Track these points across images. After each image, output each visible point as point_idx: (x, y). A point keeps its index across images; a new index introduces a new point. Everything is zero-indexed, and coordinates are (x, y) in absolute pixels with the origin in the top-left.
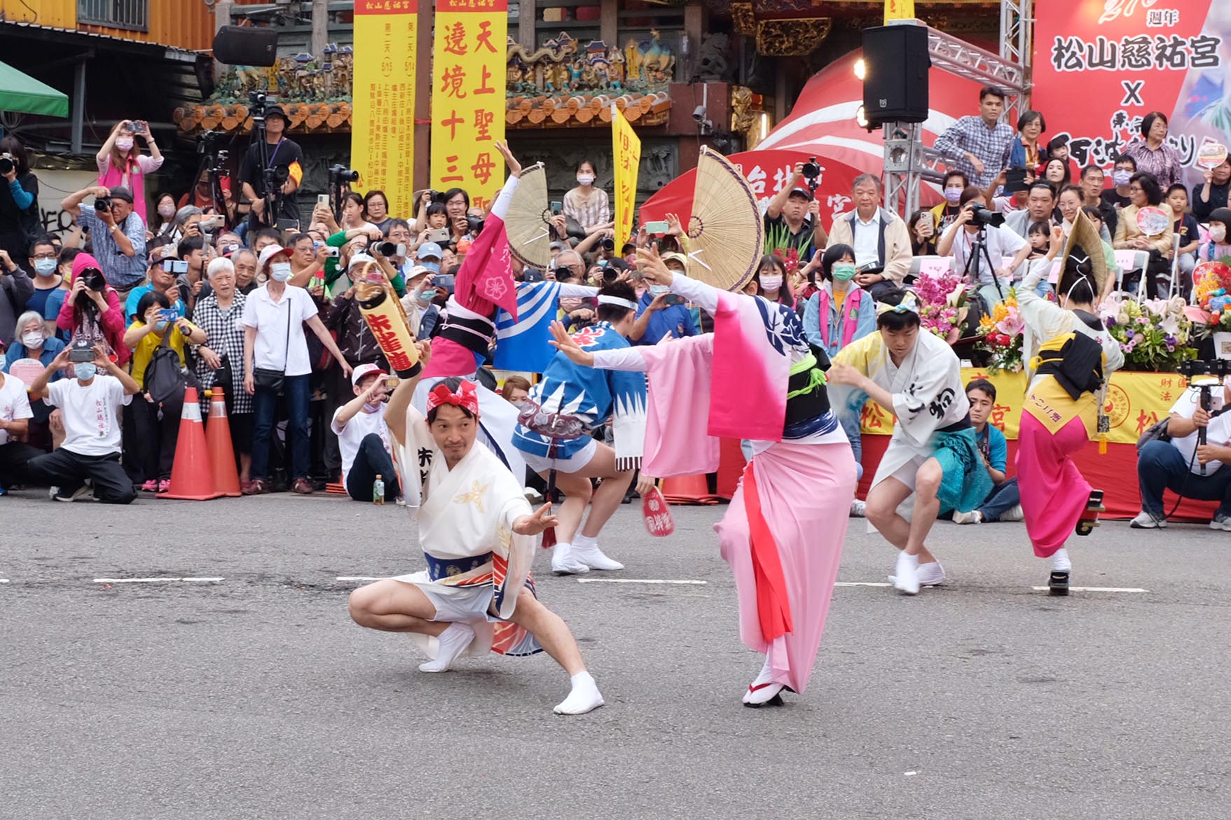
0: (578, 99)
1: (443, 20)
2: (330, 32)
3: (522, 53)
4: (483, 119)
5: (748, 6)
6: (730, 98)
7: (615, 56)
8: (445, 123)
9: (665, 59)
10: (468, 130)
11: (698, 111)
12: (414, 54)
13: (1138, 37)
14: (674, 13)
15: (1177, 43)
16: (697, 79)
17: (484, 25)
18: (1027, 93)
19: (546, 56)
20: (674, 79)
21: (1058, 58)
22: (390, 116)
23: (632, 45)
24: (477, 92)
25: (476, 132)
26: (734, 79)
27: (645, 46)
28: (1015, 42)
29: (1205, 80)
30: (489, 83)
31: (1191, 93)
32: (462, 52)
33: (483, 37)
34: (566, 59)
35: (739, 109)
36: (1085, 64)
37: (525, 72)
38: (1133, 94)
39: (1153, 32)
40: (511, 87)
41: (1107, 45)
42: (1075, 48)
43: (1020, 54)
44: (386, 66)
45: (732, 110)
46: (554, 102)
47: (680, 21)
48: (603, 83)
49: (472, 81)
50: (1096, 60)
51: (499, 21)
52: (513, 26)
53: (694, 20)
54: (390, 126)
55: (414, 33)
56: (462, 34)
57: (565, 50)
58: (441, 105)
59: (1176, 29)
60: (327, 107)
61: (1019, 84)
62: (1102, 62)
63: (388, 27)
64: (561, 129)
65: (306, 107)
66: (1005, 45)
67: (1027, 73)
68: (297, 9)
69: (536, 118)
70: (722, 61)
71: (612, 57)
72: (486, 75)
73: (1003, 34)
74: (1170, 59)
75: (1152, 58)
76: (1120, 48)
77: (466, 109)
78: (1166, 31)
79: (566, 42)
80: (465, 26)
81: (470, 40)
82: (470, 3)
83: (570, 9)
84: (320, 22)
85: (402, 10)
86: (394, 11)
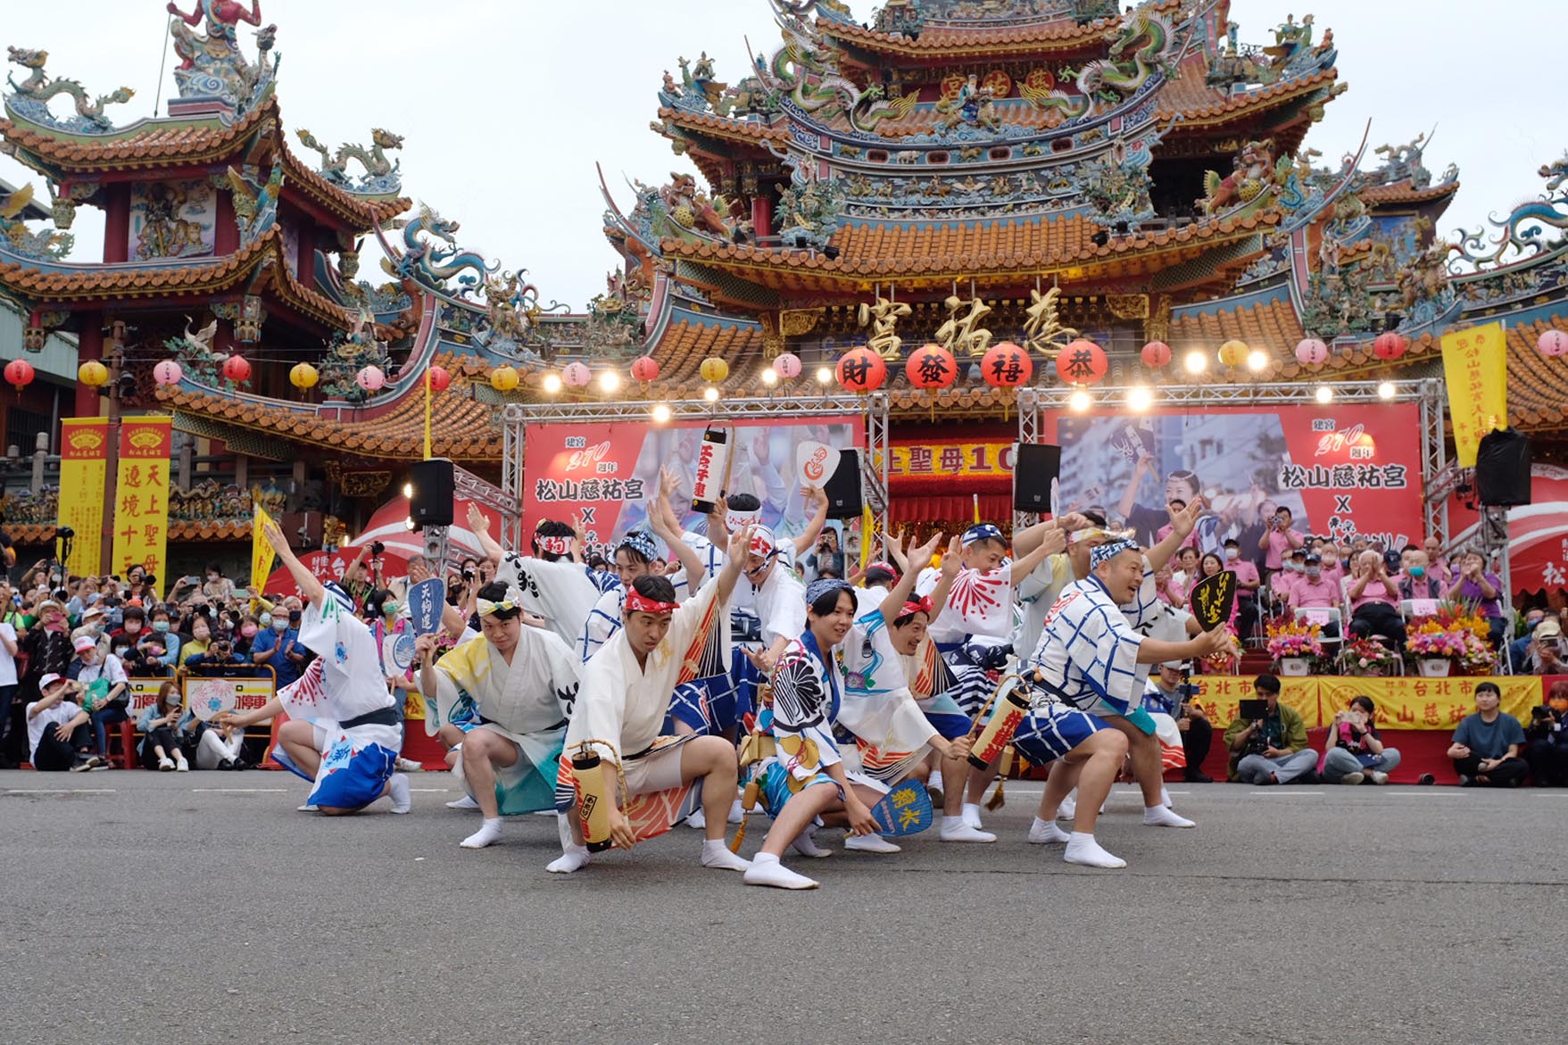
0: (219, 522)
1: (124, 464)
2: (45, 477)
3: (181, 492)
4: (151, 531)
5: (336, 463)
6: (323, 523)
7: (246, 494)
8: (124, 534)
9: (279, 497)
10: (140, 539)
11: (301, 530)
12: (103, 486)
13: (591, 480)
14: (286, 467)
15: (616, 484)
16: (300, 510)
17: (154, 467)
18: (519, 516)
19: (198, 494)
20: (285, 509)
21: (540, 494)
22: (84, 529)
23: (257, 487)
24: (147, 513)
25: (146, 540)
26: (326, 511)
27: (265, 488)
28: (512, 483)
29: (634, 507)
30: (156, 507)
31: (625, 514)
32: (137, 485)
33: (153, 476)
34: (211, 496)
35: (329, 530)
36: (557, 497)
37: (182, 505)
38: (588, 515)
39: (600, 476)
40: (172, 514)
41: (571, 485)
42: (550, 487)
43: (515, 490)
44: (83, 495)
45: (324, 531)
46: (202, 524)
47: (290, 472)
48: (237, 512)
49: (144, 505)
50: (564, 494)
51: (164, 465)
52: (174, 474)
53: (299, 472)
54: (84, 536)
55: (104, 472)
56: (138, 474)
57: (210, 490)
58: (121, 521)
59: (616, 474)
60: (41, 527)
61: (514, 509)
62: (568, 496)
63: (85, 468)
64: (206, 542)
65: (25, 527)
66: (506, 485)
67: (520, 504)
68: (22, 460)
69: (189, 534)
70: (318, 498)
71: (243, 495)
72: (154, 501)
73: (504, 478)
74: (612, 494)
75: (600, 493)
76: (580, 487)
77: (139, 524)
78: (609, 476)
79: (211, 485)
80: (141, 469)
81: (143, 477)
82: (144, 453)
83: (214, 462)
84: (38, 470)
85: (95, 457)
86: (90, 458)
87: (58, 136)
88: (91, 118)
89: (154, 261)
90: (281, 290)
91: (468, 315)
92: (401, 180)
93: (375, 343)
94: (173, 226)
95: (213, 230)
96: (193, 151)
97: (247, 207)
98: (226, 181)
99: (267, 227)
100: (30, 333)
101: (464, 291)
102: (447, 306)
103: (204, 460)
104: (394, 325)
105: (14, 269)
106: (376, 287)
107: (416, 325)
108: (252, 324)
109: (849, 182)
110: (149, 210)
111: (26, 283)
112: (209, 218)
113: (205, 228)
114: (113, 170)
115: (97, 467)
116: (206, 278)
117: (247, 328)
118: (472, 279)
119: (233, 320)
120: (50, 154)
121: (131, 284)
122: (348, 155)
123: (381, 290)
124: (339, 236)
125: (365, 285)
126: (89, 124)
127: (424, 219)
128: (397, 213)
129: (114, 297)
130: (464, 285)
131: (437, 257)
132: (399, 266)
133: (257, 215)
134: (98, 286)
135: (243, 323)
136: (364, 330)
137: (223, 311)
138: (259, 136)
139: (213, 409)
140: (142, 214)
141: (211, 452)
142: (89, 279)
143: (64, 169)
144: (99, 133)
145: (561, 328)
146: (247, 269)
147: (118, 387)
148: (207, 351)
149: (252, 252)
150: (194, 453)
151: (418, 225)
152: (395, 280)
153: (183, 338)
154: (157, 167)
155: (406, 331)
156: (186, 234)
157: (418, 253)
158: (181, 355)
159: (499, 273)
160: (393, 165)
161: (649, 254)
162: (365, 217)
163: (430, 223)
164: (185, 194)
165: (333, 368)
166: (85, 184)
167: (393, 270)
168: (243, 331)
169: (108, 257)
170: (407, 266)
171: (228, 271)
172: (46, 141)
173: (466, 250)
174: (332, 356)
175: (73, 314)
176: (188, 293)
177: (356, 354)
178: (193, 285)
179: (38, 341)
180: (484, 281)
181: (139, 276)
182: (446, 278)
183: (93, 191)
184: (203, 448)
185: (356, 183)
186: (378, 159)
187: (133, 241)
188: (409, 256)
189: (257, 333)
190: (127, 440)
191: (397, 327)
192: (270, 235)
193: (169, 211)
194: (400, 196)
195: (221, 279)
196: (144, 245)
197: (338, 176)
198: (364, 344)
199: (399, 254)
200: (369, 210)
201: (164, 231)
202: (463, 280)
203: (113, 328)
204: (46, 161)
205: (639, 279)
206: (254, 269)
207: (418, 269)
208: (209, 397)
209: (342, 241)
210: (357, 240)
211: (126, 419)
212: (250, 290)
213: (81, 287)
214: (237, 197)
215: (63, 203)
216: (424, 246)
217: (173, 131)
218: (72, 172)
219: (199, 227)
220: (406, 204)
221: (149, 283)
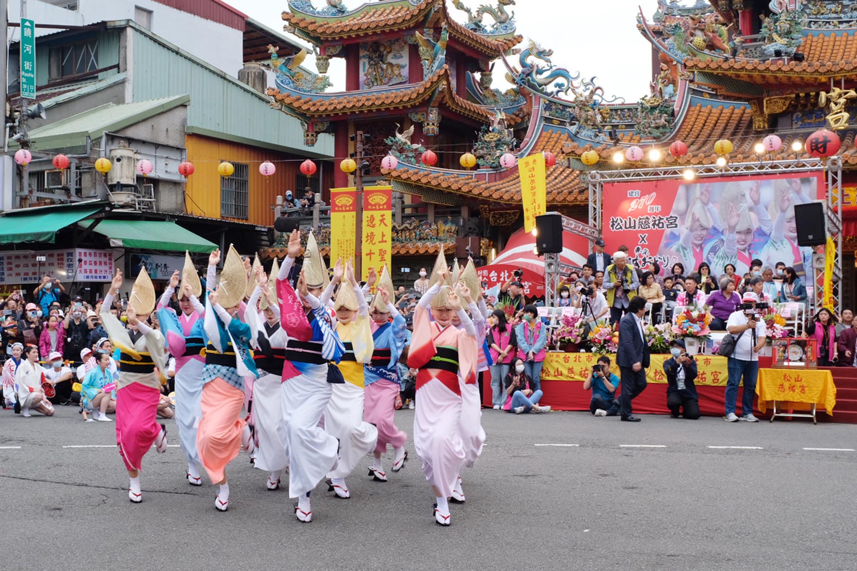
0: (419, 244)
1: (366, 214)
2: (320, 219)
3: (397, 226)
4: (382, 253)
5: (486, 206)
6: (480, 243)
7: (434, 227)
8: (367, 254)
9: (454, 228)
10: (376, 257)
11: (467, 248)
12: (354, 227)
13: (645, 217)
14: (457, 210)
15: (660, 219)
16: (466, 235)
17: (383, 215)
19: (406, 227)
20: (457, 235)
21: (612, 226)
22: (345, 252)
23: (440, 222)
24: (380, 242)
25: (379, 258)
26: (481, 235)
27: (446, 223)
28: (595, 220)
29: (672, 233)
30: (385, 239)
31: (667, 238)
32: (373, 226)
33: (382, 221)
34: (414, 228)
35: (483, 247)
36: (624, 228)
37: (398, 233)
38: (643, 239)
39: (650, 215)
40: (393, 240)
41: (632, 220)
42: (619, 221)
43: (597, 224)
44: (344, 233)
45: (481, 247)
46: (410, 245)
47: (460, 212)
48: (429, 237)
49: (378, 238)
50: (628, 226)
51: (388, 214)
52: (393, 215)
53: (465, 212)
54: (345, 256)
55: (355, 219)
56: (374, 219)
57: (414, 224)
58: (365, 248)
59: (660, 213)
61: (597, 236)
62: (630, 227)
63: (344, 217)
64: (413, 256)
66: (591, 221)
67: (600, 232)
69: (403, 252)
70: (477, 228)
71: (433, 227)
72: (383, 236)
73: (590, 216)
74: (658, 225)
75: (651, 225)
76: (637, 221)
77: (376, 249)
78: (656, 214)
79: (414, 221)
80: (375, 216)
81: (377, 221)
82: (376, 207)
83: (415, 208)
84: (316, 215)
85: (349, 211)
86: (346, 211)
87: (317, 19)
88: (335, 7)
89: (375, 88)
90: (450, 103)
91: (561, 107)
92: (516, 25)
93: (506, 131)
94: (384, 66)
95: (407, 68)
96: (395, 23)
97: (427, 54)
98: (414, 39)
99: (440, 67)
100: (308, 135)
101: (558, 92)
102: (547, 102)
103: (408, 207)
104: (515, 114)
105: (298, 99)
106: (503, 91)
107: (529, 114)
108: (433, 124)
109: (810, 6)
110: (371, 59)
111: (305, 107)
112: (405, 61)
113: (403, 67)
114: (350, 37)
115: (351, 216)
116: (406, 99)
117: (431, 127)
118: (562, 85)
119: (422, 122)
120: (315, 31)
121: (363, 104)
122: (483, 12)
123: (506, 94)
124: (480, 62)
125: (497, 91)
126: (334, 10)
127: (531, 49)
128: (514, 45)
129: (354, 112)
130: (557, 89)
131: (540, 72)
132: (517, 79)
133: (434, 59)
134: (345, 107)
135: (428, 124)
136: (499, 123)
137: (415, 117)
138: (433, 12)
139: (414, 178)
140: (366, 61)
141: (412, 202)
142: (340, 103)
143: (322, 39)
144: (340, 15)
145: (619, 112)
146: (429, 93)
147: (360, 169)
148: (409, 143)
149: (432, 82)
150: (403, 202)
151: (528, 53)
152: (515, 87)
153: (394, 136)
154: (375, 33)
155: (523, 118)
156: (392, 71)
157: (529, 71)
158: (394, 147)
159: (579, 80)
160: (510, 15)
161: (675, 63)
162: (496, 50)
163: (535, 51)
164: (390, 47)
165: (482, 148)
166: (334, 46)
167: (513, 81)
168: (428, 129)
169: (349, 88)
170: (522, 79)
171: (418, 94)
172: (312, 23)
173: (558, 67)
174: (481, 141)
175: (331, 123)
176: (396, 108)
177: (495, 139)
178: (399, 103)
179: (312, 140)
180: (570, 86)
181: (368, 100)
182: (546, 85)
183: (339, 50)
184: (408, 200)
185: (489, 29)
186: (502, 13)
187: (362, 77)
188: (523, 73)
189: (436, 129)
190: (367, 200)
191: (517, 116)
192: (442, 72)
193: (382, 58)
194: (516, 34)
195: (415, 99)
196: (368, 79)
197: (478, 26)
198: (500, 133)
199: (517, 72)
200: (497, 45)
201: (379, 70)
202: (557, 85)
203: (356, 136)
204: (312, 35)
205: (669, 79)
206: (433, 93)
207: (529, 81)
208: (411, 171)
209: (482, 65)
210: (491, 64)
211: (366, 188)
212: (431, 105)
213: (335, 108)
214: (421, 48)
215: (322, 59)
216: (532, 66)
217: (382, 10)
218: (327, 40)
219: (400, 67)
220: (519, 39)
221: (373, 104)
